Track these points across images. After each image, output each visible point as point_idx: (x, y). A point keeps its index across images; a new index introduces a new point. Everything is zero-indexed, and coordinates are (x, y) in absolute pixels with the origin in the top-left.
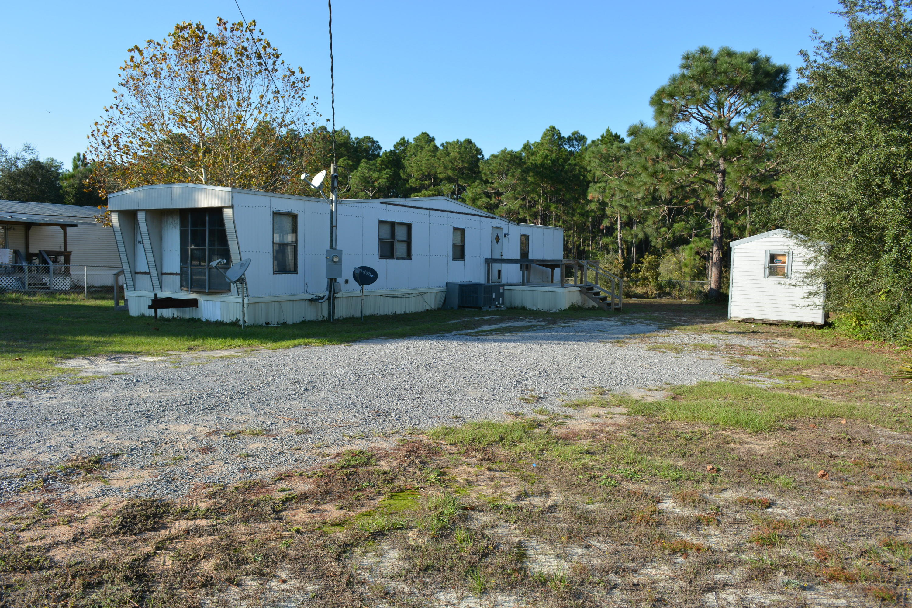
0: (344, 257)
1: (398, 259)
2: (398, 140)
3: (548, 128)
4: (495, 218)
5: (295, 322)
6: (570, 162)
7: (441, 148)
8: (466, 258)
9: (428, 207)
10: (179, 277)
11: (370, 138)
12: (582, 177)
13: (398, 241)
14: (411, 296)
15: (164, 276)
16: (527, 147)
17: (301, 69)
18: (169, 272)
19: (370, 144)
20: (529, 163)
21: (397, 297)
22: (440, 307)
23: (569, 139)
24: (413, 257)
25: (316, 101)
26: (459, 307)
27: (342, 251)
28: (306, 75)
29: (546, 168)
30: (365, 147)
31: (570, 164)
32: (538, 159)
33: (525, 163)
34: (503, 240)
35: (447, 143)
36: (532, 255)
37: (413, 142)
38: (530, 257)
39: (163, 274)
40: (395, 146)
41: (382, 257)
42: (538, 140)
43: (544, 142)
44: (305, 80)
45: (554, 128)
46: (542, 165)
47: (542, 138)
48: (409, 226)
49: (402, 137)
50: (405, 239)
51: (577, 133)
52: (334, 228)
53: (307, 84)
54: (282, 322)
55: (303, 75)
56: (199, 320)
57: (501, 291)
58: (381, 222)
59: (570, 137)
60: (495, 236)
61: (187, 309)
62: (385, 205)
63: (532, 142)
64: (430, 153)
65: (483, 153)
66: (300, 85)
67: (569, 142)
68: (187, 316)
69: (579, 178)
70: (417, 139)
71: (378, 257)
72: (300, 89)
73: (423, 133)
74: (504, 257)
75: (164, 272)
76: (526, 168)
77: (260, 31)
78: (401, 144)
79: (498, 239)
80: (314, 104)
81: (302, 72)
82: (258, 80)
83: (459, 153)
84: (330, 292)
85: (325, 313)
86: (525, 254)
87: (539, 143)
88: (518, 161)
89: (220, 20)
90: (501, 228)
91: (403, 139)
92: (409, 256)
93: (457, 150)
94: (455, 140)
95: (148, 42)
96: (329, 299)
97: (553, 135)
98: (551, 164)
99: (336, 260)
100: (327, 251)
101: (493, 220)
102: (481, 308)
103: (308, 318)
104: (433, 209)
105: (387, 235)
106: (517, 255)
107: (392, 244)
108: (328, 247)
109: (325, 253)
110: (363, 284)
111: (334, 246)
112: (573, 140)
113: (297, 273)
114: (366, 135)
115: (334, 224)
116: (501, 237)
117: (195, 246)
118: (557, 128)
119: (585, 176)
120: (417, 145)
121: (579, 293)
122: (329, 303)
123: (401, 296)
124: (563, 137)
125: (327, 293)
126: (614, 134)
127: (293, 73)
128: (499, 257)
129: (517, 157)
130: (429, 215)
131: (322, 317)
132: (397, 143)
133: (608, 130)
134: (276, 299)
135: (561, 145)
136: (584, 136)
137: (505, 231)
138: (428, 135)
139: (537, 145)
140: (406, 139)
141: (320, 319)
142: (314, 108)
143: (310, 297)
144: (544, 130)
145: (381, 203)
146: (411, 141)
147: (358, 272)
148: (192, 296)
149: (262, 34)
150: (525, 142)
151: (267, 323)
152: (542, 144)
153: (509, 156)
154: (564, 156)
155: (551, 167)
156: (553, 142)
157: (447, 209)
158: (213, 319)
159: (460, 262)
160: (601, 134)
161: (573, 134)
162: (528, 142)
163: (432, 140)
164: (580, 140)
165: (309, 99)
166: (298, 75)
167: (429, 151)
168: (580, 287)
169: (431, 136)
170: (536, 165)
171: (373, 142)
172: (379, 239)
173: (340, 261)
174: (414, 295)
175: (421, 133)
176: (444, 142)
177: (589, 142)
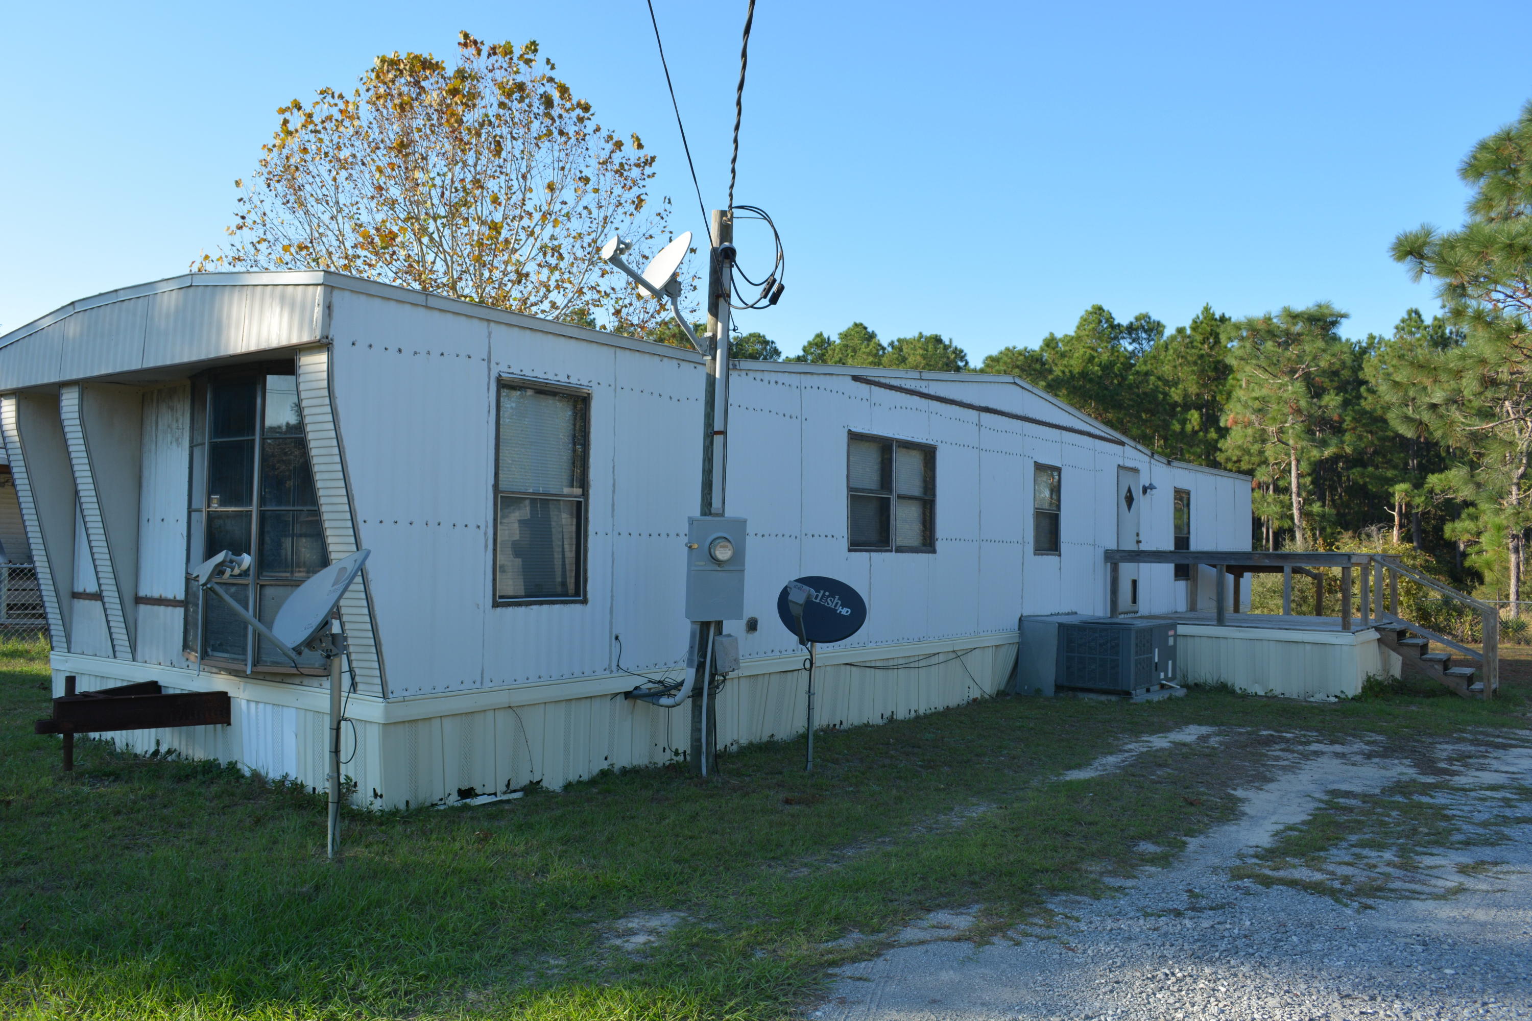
0: (752, 546)
1: (899, 550)
2: (811, 337)
3: (1090, 309)
4: (1122, 444)
5: (573, 777)
6: (1137, 368)
7: (890, 349)
8: (1064, 547)
9: (976, 403)
10: (180, 611)
11: (759, 336)
12: (1161, 396)
13: (900, 497)
14: (934, 660)
15: (142, 608)
16: (1050, 343)
17: (638, 139)
18: (156, 594)
19: (759, 347)
20: (1057, 371)
21: (897, 667)
22: (1002, 687)
23: (1131, 329)
24: (939, 545)
25: (668, 206)
26: (1059, 688)
27: (743, 522)
28: (648, 152)
29: (1091, 381)
30: (750, 351)
31: (1138, 373)
32: (1076, 364)
33: (1051, 371)
34: (1140, 500)
35: (899, 340)
36: (1196, 545)
37: (838, 341)
38: (1193, 547)
39: (139, 600)
40: (804, 349)
41: (856, 545)
42: (1071, 332)
43: (1083, 333)
44: (645, 163)
45: (1100, 309)
46: (1084, 375)
47: (1078, 328)
48: (928, 454)
49: (818, 332)
50: (917, 491)
51: (1146, 317)
52: (718, 439)
53: (648, 170)
54: (524, 780)
55: (641, 153)
56: (232, 768)
57: (1171, 642)
58: (855, 437)
59: (1131, 323)
60: (1124, 492)
61: (200, 728)
62: (864, 387)
63: (1059, 335)
64: (871, 359)
65: (968, 358)
66: (635, 173)
67: (1130, 333)
68: (199, 754)
69: (1156, 398)
70: (845, 336)
71: (844, 543)
72: (635, 183)
73: (856, 325)
74: (1143, 547)
75: (142, 593)
76: (1053, 380)
77: (548, 61)
78: (816, 344)
79: (1130, 500)
80: (664, 214)
81: (640, 146)
82: (545, 155)
83: (924, 357)
84: (700, 667)
85: (682, 741)
86: (1182, 541)
87: (1073, 338)
88: (1038, 366)
89: (466, 36)
90: (1135, 470)
91: (820, 335)
92: (928, 543)
93: (921, 352)
94: (917, 335)
95: (321, 93)
96: (697, 693)
97: (1100, 322)
98: (1100, 373)
99: (723, 554)
100: (691, 521)
101: (1120, 447)
102: (1128, 694)
103: (623, 759)
104: (987, 410)
105: (869, 479)
106: (1169, 545)
107: (884, 507)
108: (695, 508)
109: (685, 528)
110: (814, 641)
111: (716, 503)
112: (1137, 329)
113: (585, 601)
114: (752, 331)
115: (718, 426)
116: (1137, 493)
117: (222, 503)
118: (1105, 308)
119: (1166, 394)
120: (846, 346)
121: (1376, 643)
122: (696, 708)
123: (907, 665)
124: (1119, 325)
125: (688, 675)
126: (1217, 316)
127: (619, 145)
128: (1133, 547)
129: (1037, 360)
130: (979, 425)
131: (668, 755)
132: (810, 344)
133: (1207, 309)
134: (502, 699)
135: (1116, 338)
136: (1159, 323)
137: (1144, 480)
138: (865, 328)
139: (1068, 340)
140: (826, 336)
141: (663, 759)
142: (663, 223)
143: (629, 684)
144: (1082, 313)
145: (855, 378)
146: (835, 338)
147: (798, 597)
148: (219, 682)
149: (553, 68)
150: (1046, 335)
151: (466, 793)
152: (1079, 338)
153: (1021, 358)
154: (1122, 360)
155: (1100, 377)
156: (1099, 335)
157: (1020, 412)
158: (274, 774)
159: (1050, 560)
160: (1194, 316)
161: (1137, 319)
162: (1052, 334)
163: (871, 336)
164: (1151, 330)
165: (652, 205)
166: (630, 151)
167: (869, 354)
168: (1377, 629)
169: (870, 330)
170: (1072, 376)
171: (766, 342)
172: (850, 489)
173: (739, 556)
174: (942, 658)
175: (850, 324)
176: (895, 339)
177: (1169, 331)
